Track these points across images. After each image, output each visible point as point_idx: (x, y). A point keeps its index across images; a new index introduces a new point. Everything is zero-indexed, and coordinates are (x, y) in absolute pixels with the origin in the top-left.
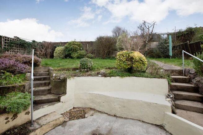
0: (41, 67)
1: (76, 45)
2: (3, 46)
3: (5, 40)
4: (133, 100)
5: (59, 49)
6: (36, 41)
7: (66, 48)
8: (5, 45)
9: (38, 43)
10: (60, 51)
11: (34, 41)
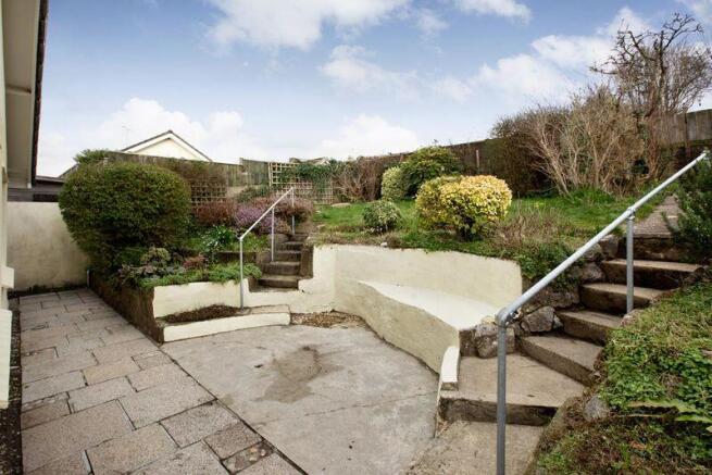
0: (308, 222)
1: (431, 158)
2: (271, 182)
3: (274, 169)
4: (410, 307)
5: (391, 174)
6: (338, 160)
7: (406, 171)
8: (274, 180)
9: (342, 166)
10: (394, 181)
11: (333, 162)
